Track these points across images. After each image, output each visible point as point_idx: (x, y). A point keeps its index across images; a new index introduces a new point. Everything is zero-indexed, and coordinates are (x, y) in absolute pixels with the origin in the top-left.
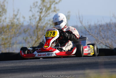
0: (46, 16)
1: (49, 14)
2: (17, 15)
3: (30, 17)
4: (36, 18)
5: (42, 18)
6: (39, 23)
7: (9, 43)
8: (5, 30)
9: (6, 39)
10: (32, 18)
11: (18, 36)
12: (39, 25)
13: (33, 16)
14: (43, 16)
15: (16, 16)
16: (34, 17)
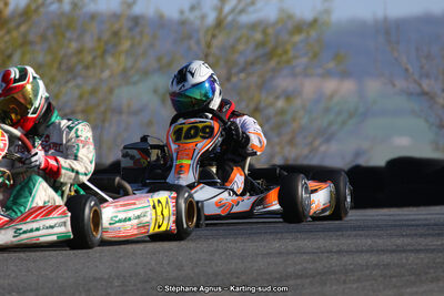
0: (242, 11)
1: (253, 3)
2: (134, 2)
3: (182, 12)
4: (203, 17)
5: (226, 17)
6: (214, 36)
7: (102, 108)
8: (88, 58)
9: (94, 92)
10: (191, 16)
11: (135, 83)
12: (216, 43)
13: (193, 8)
14: (232, 11)
15: (130, 6)
16: (197, 13)
